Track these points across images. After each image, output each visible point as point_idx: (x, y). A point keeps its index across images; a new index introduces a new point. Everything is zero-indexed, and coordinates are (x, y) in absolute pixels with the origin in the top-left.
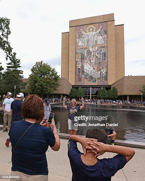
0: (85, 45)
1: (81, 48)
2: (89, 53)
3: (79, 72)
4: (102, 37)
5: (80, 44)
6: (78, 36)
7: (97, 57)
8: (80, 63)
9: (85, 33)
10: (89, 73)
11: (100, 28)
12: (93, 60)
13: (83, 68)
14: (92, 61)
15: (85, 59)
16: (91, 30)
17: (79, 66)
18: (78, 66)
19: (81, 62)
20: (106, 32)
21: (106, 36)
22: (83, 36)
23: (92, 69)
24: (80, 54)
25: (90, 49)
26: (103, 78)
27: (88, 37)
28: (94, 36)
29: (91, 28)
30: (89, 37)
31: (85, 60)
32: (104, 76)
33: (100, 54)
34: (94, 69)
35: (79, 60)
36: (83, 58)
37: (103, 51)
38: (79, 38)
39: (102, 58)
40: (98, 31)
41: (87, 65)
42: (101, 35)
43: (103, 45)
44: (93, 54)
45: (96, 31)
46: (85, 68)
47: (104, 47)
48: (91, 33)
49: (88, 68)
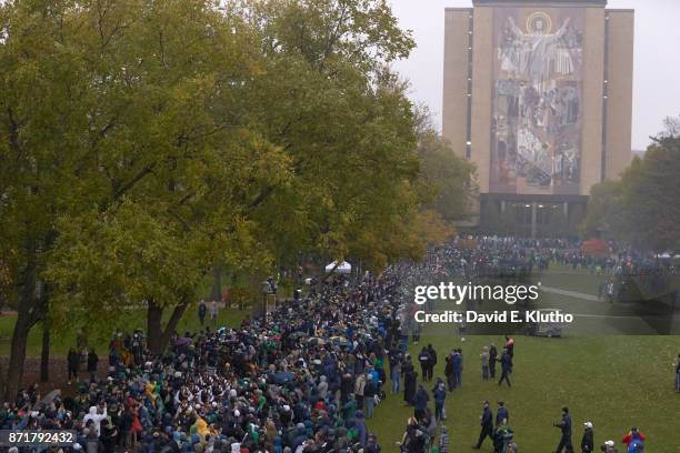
0: (522, 70)
1: (510, 80)
2: (532, 97)
3: (502, 155)
4: (570, 53)
5: (506, 65)
6: (499, 38)
7: (554, 112)
8: (506, 126)
9: (521, 33)
10: (531, 160)
11: (566, 22)
12: (542, 121)
13: (515, 144)
14: (539, 124)
15: (520, 113)
16: (539, 24)
17: (502, 135)
18: (498, 133)
19: (509, 123)
20: (580, 39)
21: (579, 50)
22: (516, 42)
23: (538, 146)
24: (504, 99)
25: (536, 87)
26: (569, 174)
27: (531, 45)
28: (547, 45)
29: (539, 19)
30: (534, 46)
31: (520, 117)
32: (571, 169)
33: (563, 104)
34: (545, 146)
35: (501, 117)
36: (513, 111)
37: (570, 97)
38: (501, 47)
39: (568, 117)
40: (558, 33)
41: (524, 133)
42: (568, 47)
43: (572, 78)
44: (542, 100)
45: (553, 31)
46: (519, 144)
47: (573, 84)
48: (539, 35)
49: (528, 142)
